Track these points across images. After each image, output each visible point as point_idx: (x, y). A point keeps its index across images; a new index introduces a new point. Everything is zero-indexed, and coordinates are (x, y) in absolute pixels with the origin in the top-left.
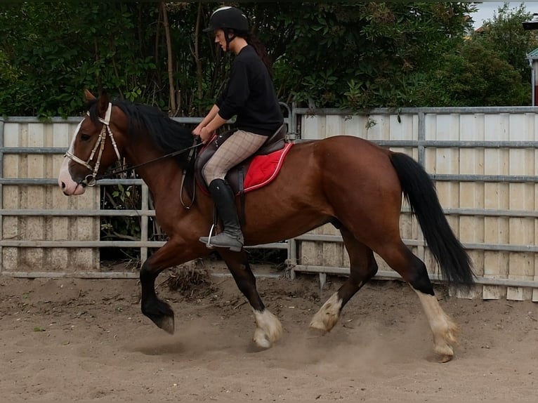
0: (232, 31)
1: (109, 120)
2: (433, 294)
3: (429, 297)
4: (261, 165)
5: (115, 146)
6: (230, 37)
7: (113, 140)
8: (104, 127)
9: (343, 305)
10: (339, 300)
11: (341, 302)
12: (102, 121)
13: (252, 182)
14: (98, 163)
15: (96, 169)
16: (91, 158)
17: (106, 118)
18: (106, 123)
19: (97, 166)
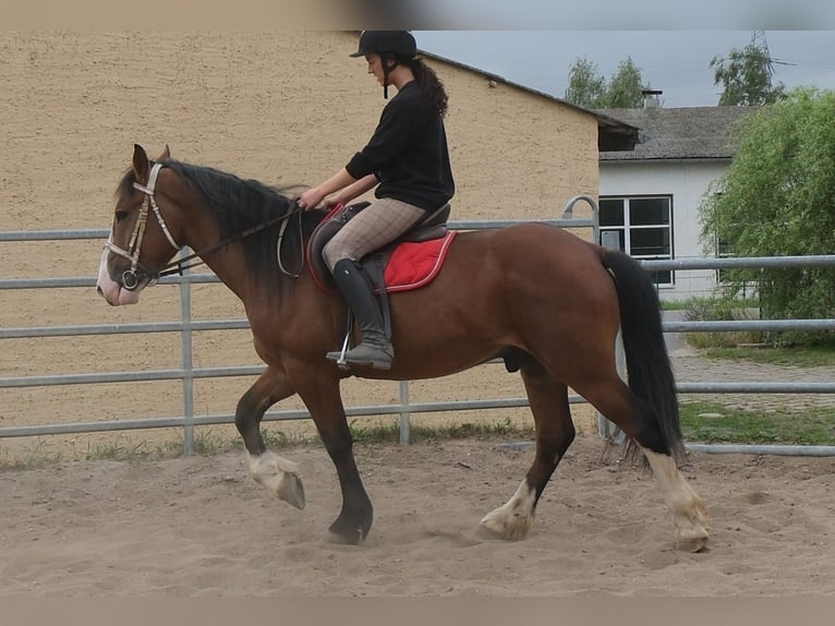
0: (392, 55)
1: (153, 188)
2: (668, 454)
3: (663, 457)
4: (412, 257)
5: (163, 226)
6: (390, 64)
7: (159, 217)
8: (146, 198)
9: (538, 496)
10: (530, 490)
11: (534, 492)
12: (141, 189)
13: (397, 279)
14: (138, 250)
15: (134, 262)
16: (131, 245)
17: (149, 185)
18: (148, 192)
19: (136, 256)
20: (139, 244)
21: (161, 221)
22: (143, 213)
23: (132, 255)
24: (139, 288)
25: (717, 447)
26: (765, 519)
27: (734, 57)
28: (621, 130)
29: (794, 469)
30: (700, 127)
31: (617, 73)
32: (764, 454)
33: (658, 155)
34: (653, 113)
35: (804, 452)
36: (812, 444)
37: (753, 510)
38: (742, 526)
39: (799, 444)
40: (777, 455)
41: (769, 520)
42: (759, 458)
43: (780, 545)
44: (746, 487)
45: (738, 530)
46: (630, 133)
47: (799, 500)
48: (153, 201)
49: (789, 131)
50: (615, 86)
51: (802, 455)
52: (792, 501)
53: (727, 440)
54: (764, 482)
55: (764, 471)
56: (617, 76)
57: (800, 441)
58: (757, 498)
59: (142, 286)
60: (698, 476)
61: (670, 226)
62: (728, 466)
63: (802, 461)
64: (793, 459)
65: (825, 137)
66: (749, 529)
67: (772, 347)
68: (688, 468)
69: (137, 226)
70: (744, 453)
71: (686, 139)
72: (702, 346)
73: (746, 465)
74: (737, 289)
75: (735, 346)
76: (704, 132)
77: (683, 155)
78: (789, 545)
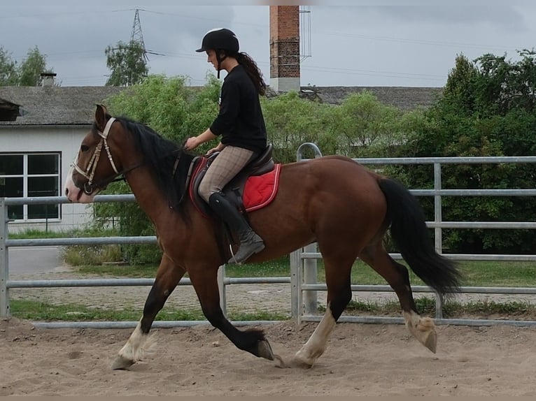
0: (223, 51)
1: (107, 134)
12: (100, 134)
14: (93, 173)
15: (91, 179)
16: (88, 169)
17: (104, 132)
18: (103, 137)
19: (92, 176)
20: (94, 169)
21: (110, 156)
22: (98, 150)
23: (89, 175)
24: (93, 194)
25: (54, 324)
26: (76, 367)
27: (120, 48)
28: (6, 106)
29: (104, 337)
30: (85, 102)
31: (26, 58)
32: (85, 328)
33: (51, 121)
34: (49, 90)
35: (112, 326)
36: (118, 320)
37: (71, 363)
38: (60, 372)
39: (110, 320)
40: (94, 328)
41: (80, 367)
42: (82, 331)
43: (84, 381)
44: (70, 348)
45: (57, 374)
46: (13, 108)
47: (103, 356)
48: (106, 143)
49: (144, 107)
50: (24, 68)
51: (111, 328)
52: (99, 356)
53: (61, 319)
54: (82, 346)
55: (84, 339)
56: (25, 61)
57: (110, 319)
58: (75, 355)
59: (95, 193)
60: (39, 343)
61: (59, 175)
62: (60, 336)
63: (111, 332)
64: (105, 331)
65: (168, 112)
66: (65, 373)
67: (129, 264)
68: (32, 338)
69: (93, 158)
70: (72, 328)
71: (73, 110)
72: (76, 264)
73: (72, 336)
74: (104, 221)
75: (100, 264)
76: (87, 104)
77: (71, 122)
78: (89, 382)
